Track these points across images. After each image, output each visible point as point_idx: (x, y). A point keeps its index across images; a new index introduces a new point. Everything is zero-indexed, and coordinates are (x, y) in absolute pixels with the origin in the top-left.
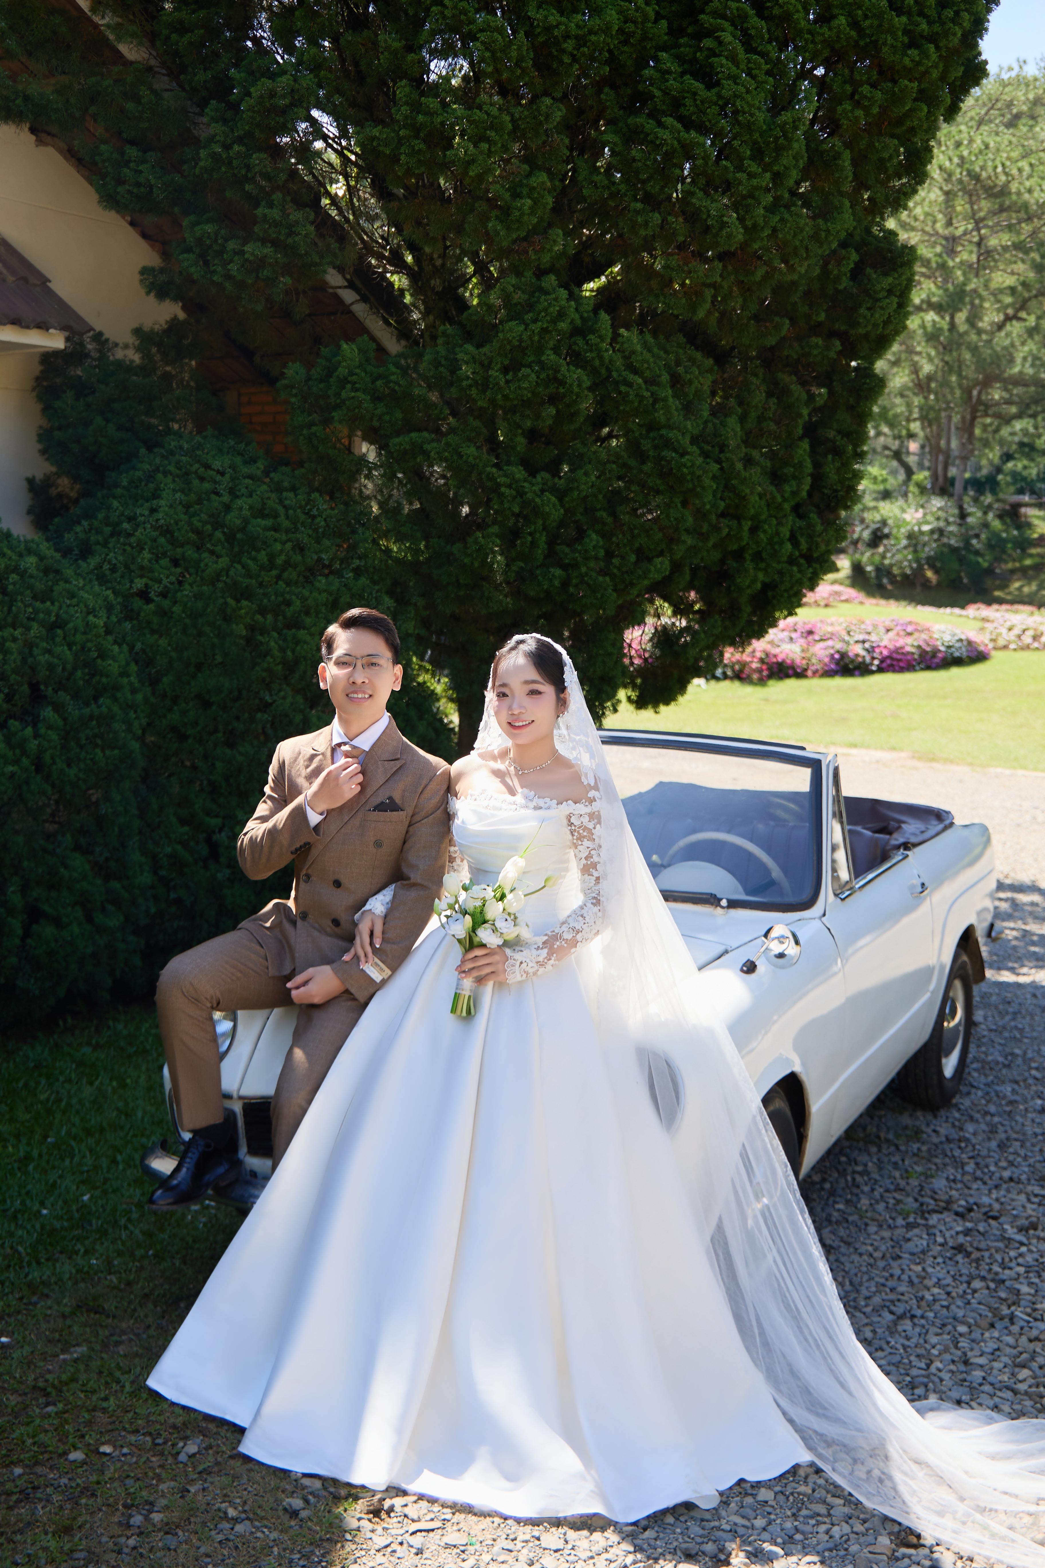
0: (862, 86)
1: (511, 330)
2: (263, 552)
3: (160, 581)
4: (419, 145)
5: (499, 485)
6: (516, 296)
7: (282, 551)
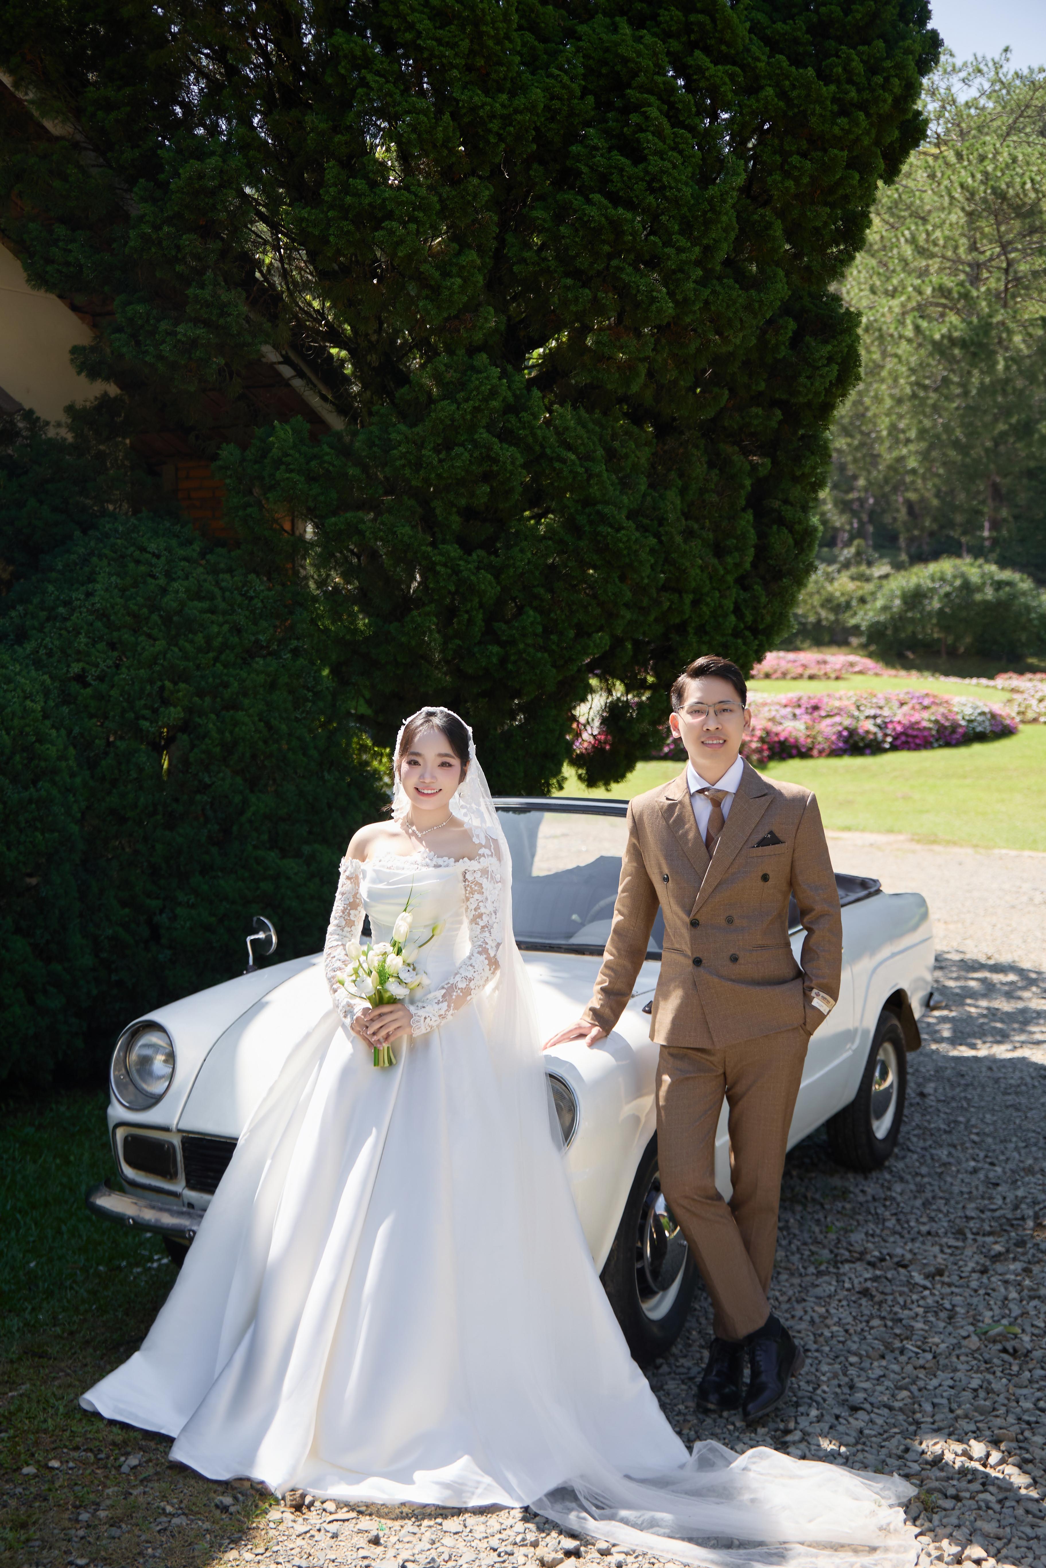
0: (791, 156)
1: (443, 409)
2: (200, 635)
3: (97, 666)
4: (347, 226)
5: (434, 564)
6: (448, 376)
7: (219, 633)
